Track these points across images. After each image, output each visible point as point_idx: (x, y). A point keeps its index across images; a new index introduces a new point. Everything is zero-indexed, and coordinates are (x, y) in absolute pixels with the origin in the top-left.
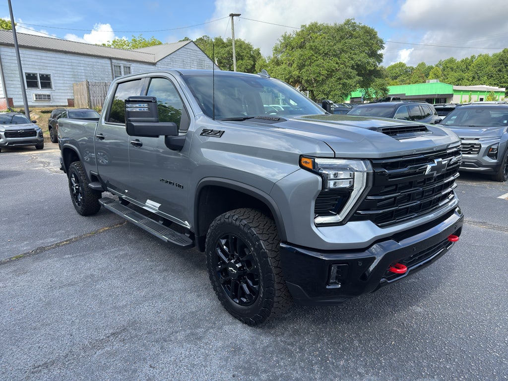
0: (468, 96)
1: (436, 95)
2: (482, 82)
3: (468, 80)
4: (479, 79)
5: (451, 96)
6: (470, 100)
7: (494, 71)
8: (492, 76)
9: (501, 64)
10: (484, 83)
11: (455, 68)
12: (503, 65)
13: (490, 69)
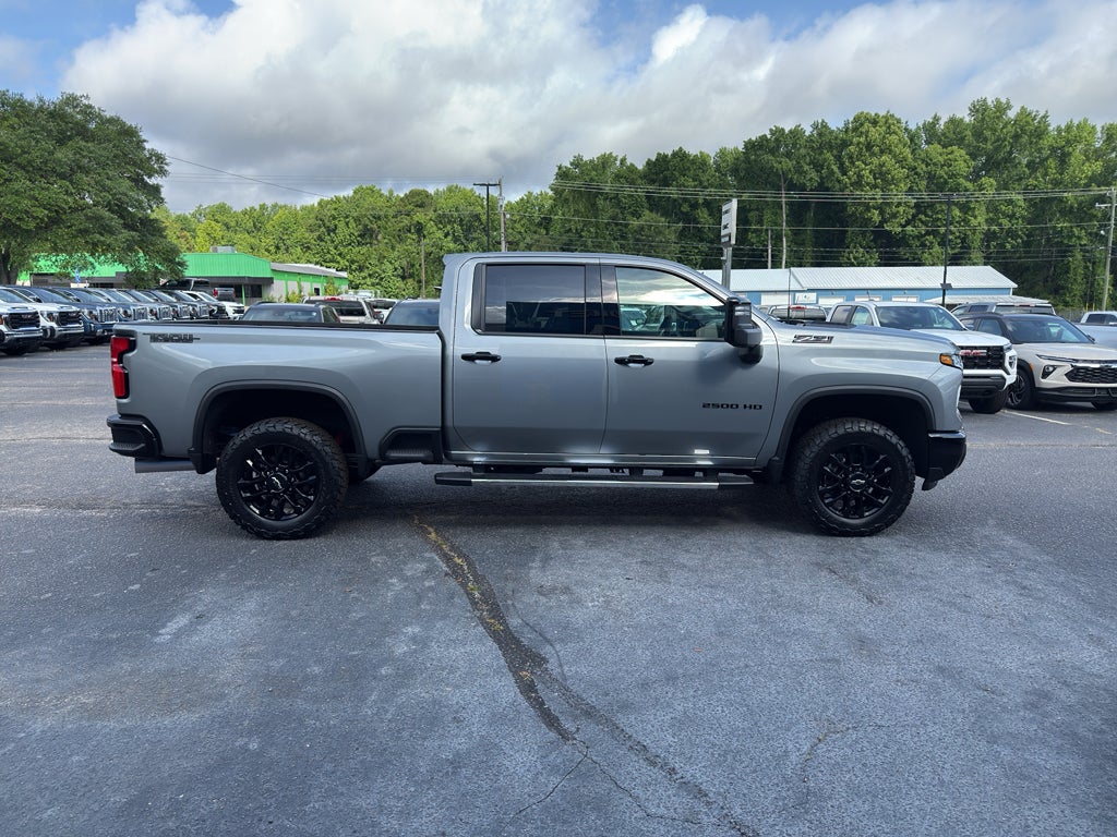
0: (296, 283)
1: (244, 277)
2: (295, 257)
3: (267, 250)
4: (287, 249)
5: (270, 281)
6: (301, 291)
7: (311, 237)
8: (308, 248)
9: (320, 227)
10: (298, 260)
11: (233, 224)
12: (323, 229)
13: (302, 233)
